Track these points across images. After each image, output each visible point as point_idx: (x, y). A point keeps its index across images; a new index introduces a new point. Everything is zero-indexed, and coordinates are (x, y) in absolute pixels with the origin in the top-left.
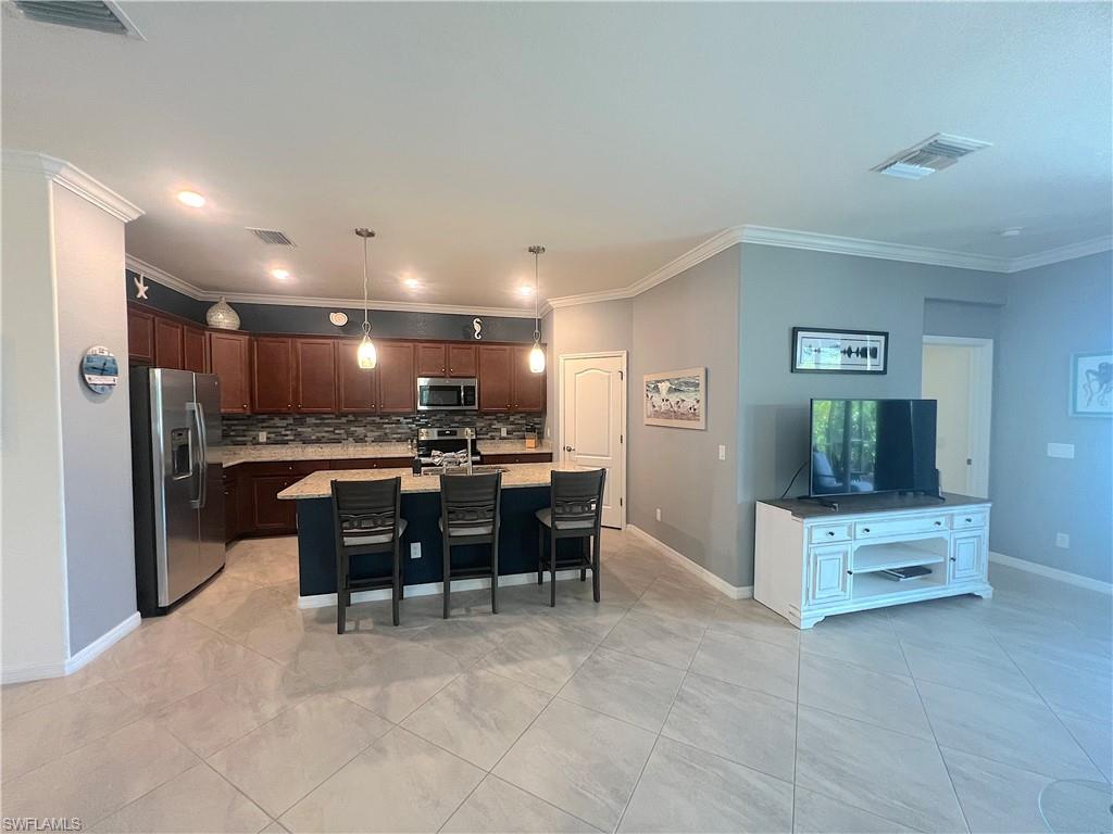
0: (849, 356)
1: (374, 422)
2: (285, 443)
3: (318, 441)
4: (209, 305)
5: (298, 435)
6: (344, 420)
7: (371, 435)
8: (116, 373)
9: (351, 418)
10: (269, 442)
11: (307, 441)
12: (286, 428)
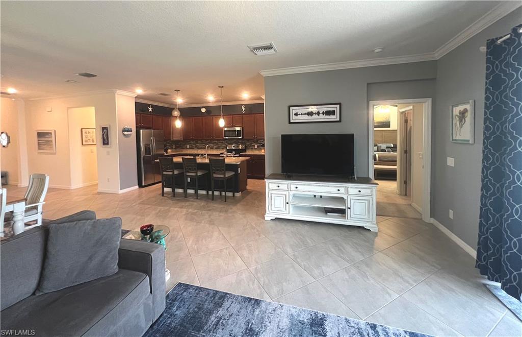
0: (319, 115)
1: (215, 142)
2: (193, 148)
3: (201, 148)
4: (173, 109)
5: (196, 146)
6: (208, 142)
7: (215, 147)
8: (131, 131)
9: (209, 141)
10: (190, 148)
11: (199, 148)
12: (193, 144)
